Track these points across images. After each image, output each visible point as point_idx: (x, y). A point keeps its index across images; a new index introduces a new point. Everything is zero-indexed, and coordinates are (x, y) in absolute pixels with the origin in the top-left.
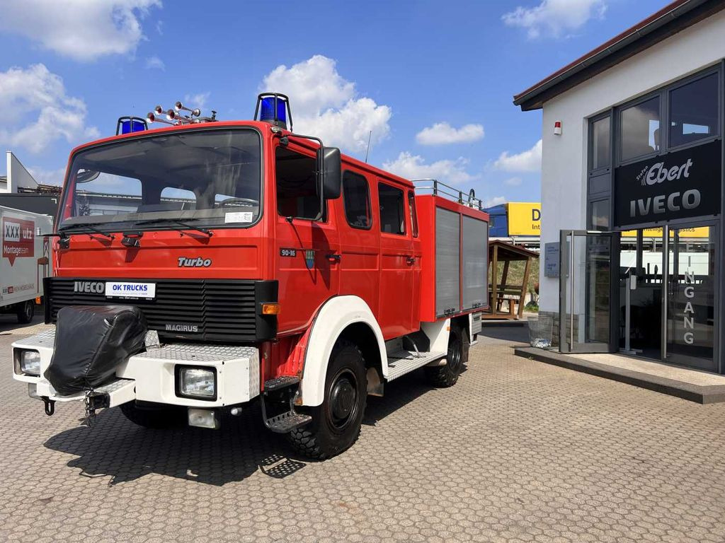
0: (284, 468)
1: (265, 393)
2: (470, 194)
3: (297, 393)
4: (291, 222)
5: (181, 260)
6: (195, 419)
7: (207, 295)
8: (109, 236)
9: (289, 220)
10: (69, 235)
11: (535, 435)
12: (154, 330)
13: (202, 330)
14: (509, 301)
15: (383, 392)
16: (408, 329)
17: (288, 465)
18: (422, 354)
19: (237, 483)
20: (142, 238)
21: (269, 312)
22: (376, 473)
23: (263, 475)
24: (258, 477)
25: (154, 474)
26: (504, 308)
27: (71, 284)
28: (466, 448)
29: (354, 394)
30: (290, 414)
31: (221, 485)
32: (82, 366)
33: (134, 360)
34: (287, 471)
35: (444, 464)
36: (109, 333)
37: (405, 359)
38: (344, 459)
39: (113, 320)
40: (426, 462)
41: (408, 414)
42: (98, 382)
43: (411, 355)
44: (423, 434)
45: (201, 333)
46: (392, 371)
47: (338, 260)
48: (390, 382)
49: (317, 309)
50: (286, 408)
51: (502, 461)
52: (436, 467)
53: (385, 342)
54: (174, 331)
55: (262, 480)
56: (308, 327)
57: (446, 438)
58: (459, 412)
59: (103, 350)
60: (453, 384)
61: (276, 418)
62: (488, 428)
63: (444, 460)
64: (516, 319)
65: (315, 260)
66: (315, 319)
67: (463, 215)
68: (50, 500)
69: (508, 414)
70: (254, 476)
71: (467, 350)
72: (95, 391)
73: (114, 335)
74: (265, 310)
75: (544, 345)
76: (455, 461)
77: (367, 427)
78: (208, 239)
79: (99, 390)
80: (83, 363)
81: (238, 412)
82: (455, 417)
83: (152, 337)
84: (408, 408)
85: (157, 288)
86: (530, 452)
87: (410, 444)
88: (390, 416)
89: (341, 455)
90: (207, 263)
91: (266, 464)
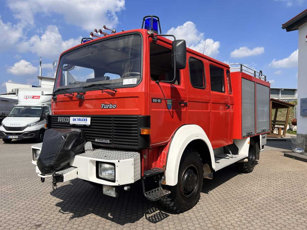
0: (157, 216)
1: (144, 178)
2: (260, 73)
3: (163, 177)
4: (158, 84)
5: (103, 105)
6: (106, 191)
7: (114, 123)
8: (71, 94)
9: (157, 82)
10: (57, 95)
11: (304, 207)
12: (90, 141)
13: (111, 142)
14: (278, 128)
15: (212, 176)
16: (227, 142)
17: (160, 215)
18: (234, 156)
19: (131, 224)
20: (85, 95)
21: (145, 133)
22: (208, 225)
23: (146, 220)
24: (143, 221)
25: (92, 214)
26: (276, 132)
27: (57, 118)
28: (262, 213)
29: (196, 178)
30: (159, 189)
31: (123, 225)
32: (51, 160)
33: (77, 157)
34: (159, 219)
35: (249, 222)
36: (64, 143)
37: (225, 158)
38: (190, 213)
39: (66, 136)
40: (238, 220)
41: (227, 188)
42: (60, 168)
43: (228, 156)
44: (235, 201)
45: (112, 144)
46: (217, 165)
47: (186, 105)
48: (217, 171)
49: (174, 132)
50: (157, 185)
51: (285, 224)
52: (244, 224)
53: (213, 149)
54: (99, 142)
55: (144, 223)
56: (169, 141)
57: (249, 205)
58: (255, 188)
59: (61, 152)
60: (251, 171)
61: (151, 191)
62: (274, 200)
63: (249, 220)
64: (282, 137)
65: (173, 105)
66: (172, 137)
67: (257, 83)
68: (40, 225)
69: (285, 192)
70: (140, 221)
71: (259, 154)
72: (56, 173)
73: (67, 144)
74: (143, 132)
75: (301, 151)
76: (255, 221)
77: (204, 194)
78: (115, 94)
79: (59, 173)
80: (52, 158)
81: (128, 189)
82: (253, 191)
83: (88, 145)
84: (226, 184)
85: (91, 120)
86: (303, 219)
87: (228, 207)
88: (217, 188)
89: (189, 211)
90: (114, 106)
91: (148, 213)
